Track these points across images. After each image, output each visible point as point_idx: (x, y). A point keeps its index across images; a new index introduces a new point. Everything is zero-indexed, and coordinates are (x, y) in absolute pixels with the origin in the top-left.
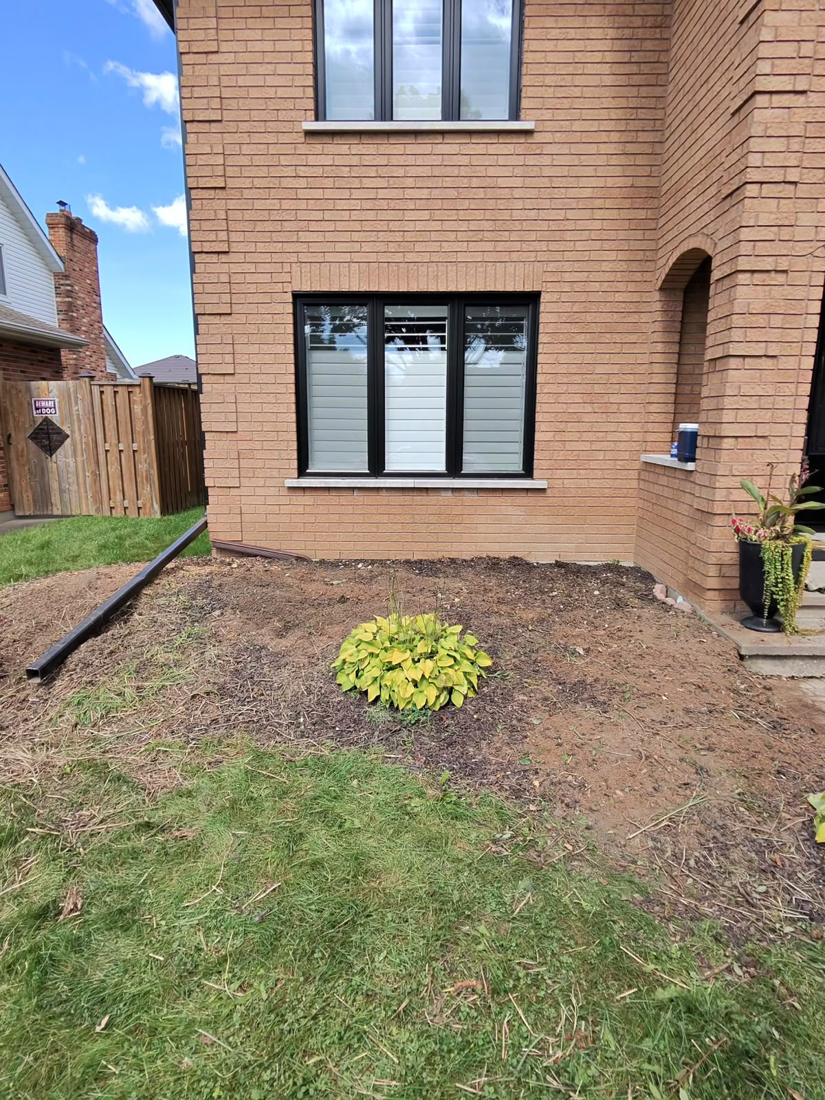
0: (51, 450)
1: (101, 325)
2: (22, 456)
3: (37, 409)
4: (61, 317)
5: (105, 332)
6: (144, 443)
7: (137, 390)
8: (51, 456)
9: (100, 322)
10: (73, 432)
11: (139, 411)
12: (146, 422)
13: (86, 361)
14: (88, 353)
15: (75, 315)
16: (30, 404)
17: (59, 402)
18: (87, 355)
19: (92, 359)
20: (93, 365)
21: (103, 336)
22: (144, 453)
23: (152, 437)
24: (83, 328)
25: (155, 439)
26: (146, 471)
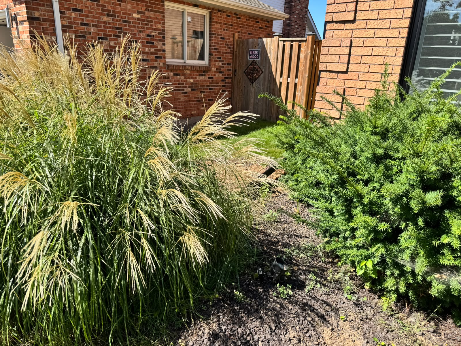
0: (252, 81)
1: (307, 10)
2: (240, 82)
3: (250, 55)
4: (286, 6)
5: (308, 14)
6: (302, 79)
7: (304, 43)
8: (253, 83)
9: (307, 8)
10: (265, 70)
11: (303, 57)
12: (305, 65)
13: (295, 31)
14: (296, 26)
15: (293, 4)
16: (247, 52)
17: (261, 51)
18: (296, 28)
19: (298, 30)
20: (298, 33)
21: (306, 16)
22: (301, 85)
23: (307, 75)
24: (297, 12)
25: (308, 76)
26: (300, 96)
